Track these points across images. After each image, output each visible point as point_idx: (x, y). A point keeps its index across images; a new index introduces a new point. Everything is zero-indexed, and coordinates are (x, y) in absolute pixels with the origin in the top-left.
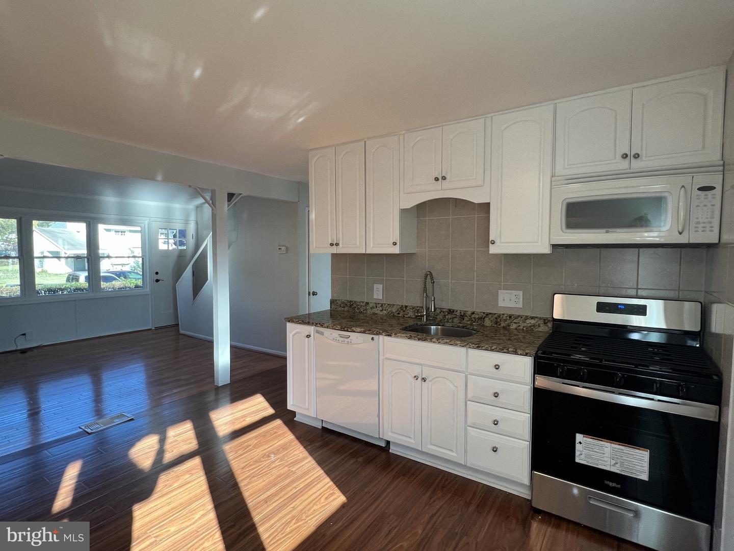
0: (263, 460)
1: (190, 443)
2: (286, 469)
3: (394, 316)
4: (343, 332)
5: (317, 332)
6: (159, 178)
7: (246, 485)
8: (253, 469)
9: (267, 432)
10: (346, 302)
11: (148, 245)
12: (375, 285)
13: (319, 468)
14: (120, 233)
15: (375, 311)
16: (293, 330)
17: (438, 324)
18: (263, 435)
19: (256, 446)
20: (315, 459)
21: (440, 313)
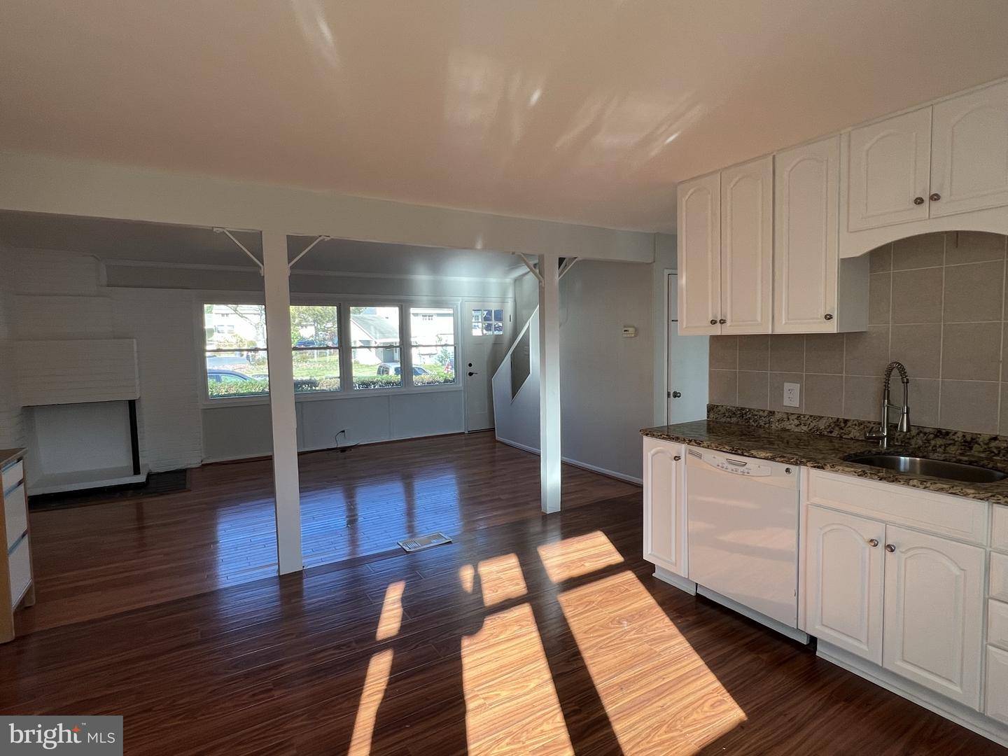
0: (613, 626)
1: (517, 584)
2: (646, 646)
3: (821, 435)
4: (733, 455)
5: (691, 453)
6: (479, 246)
7: (592, 658)
8: (600, 636)
9: (614, 586)
10: (734, 409)
11: (461, 331)
12: (785, 384)
13: (696, 657)
14: (428, 318)
15: (786, 425)
16: (651, 447)
17: (912, 453)
18: (610, 590)
19: (601, 604)
20: (689, 640)
21: (918, 434)
